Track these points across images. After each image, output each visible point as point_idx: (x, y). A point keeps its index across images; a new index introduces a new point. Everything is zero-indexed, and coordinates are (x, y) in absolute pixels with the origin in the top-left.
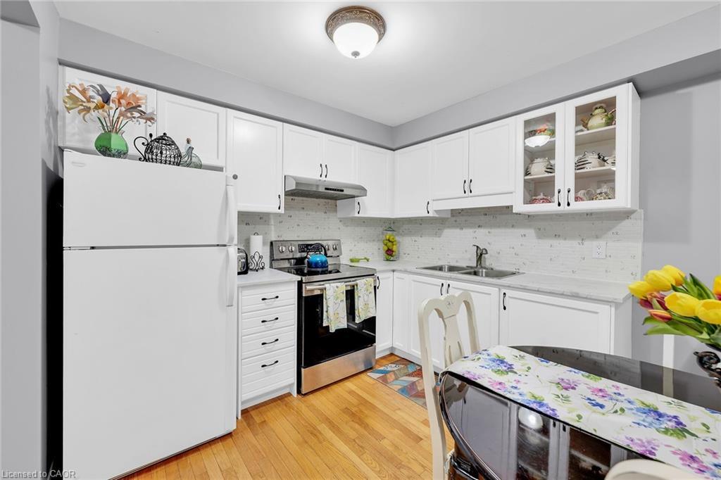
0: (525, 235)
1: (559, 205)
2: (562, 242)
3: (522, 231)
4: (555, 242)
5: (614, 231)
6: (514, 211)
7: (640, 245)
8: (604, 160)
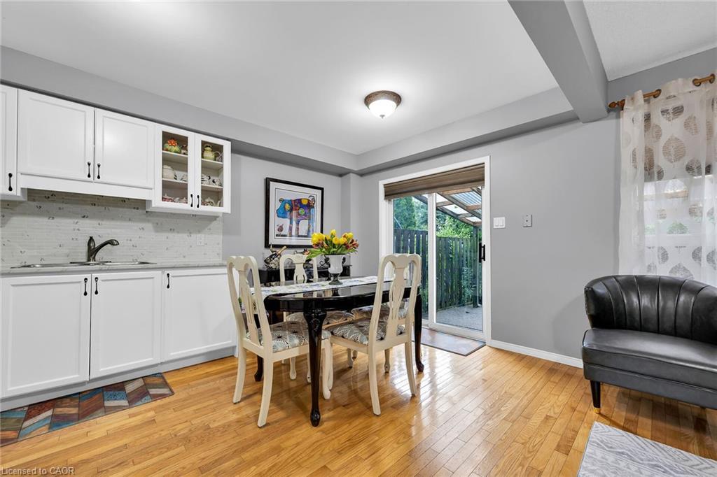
0: (143, 228)
1: (192, 206)
2: (176, 235)
3: (141, 225)
4: (171, 235)
5: (209, 227)
6: (153, 205)
7: (221, 236)
8: (214, 182)
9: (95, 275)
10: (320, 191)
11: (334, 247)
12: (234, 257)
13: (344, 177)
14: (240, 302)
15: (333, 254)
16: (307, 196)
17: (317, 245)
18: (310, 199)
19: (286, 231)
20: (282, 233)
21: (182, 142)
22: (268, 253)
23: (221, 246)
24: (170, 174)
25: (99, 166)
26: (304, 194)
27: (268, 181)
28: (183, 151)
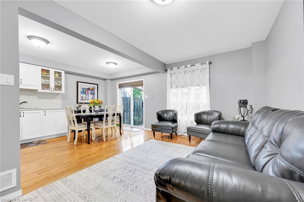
1: (51, 91)
2: (45, 100)
3: (33, 97)
4: (43, 100)
5: (57, 97)
6: (39, 91)
7: (61, 100)
8: (58, 83)
9: (23, 111)
10: (97, 85)
11: (96, 103)
12: (67, 106)
13: (106, 81)
14: (69, 118)
15: (96, 105)
16: (92, 87)
17: (91, 103)
18: (93, 88)
19: (84, 98)
20: (83, 99)
21: (48, 71)
22: (78, 105)
23: (61, 103)
24: (44, 81)
25: (21, 80)
26: (91, 86)
27: (78, 82)
28: (48, 74)
